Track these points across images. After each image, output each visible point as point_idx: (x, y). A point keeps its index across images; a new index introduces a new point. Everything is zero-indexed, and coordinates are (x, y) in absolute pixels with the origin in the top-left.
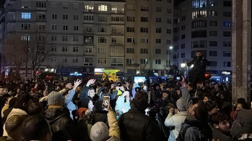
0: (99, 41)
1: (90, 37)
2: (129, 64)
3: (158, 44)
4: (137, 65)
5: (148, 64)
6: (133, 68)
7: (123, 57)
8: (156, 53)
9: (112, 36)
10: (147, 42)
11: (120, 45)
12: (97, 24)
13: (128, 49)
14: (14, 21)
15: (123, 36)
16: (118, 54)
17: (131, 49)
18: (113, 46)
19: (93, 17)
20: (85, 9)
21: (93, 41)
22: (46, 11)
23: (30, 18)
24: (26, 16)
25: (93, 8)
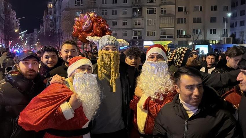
0: (148, 12)
1: (139, 8)
2: (180, 36)
3: (214, 12)
4: (188, 36)
5: (201, 34)
6: (185, 39)
7: (174, 28)
8: (211, 22)
9: (162, 7)
10: (201, 10)
11: (170, 15)
13: (179, 19)
15: (174, 4)
16: (168, 25)
17: (182, 19)
18: (163, 16)
21: (142, 13)
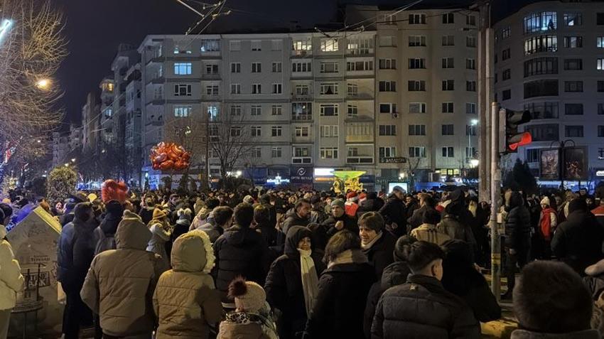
0: (322, 112)
1: (304, 104)
2: (385, 159)
3: (448, 115)
4: (401, 160)
5: (425, 157)
6: (394, 166)
7: (373, 145)
8: (444, 133)
9: (349, 102)
10: (423, 111)
11: (364, 119)
12: (317, 79)
13: (382, 127)
14: (161, 80)
15: (372, 99)
16: (361, 138)
17: (388, 127)
18: (351, 122)
19: (309, 64)
20: (294, 49)
21: (310, 113)
22: (220, 58)
23: (189, 72)
24: (183, 69)
25: (310, 46)
